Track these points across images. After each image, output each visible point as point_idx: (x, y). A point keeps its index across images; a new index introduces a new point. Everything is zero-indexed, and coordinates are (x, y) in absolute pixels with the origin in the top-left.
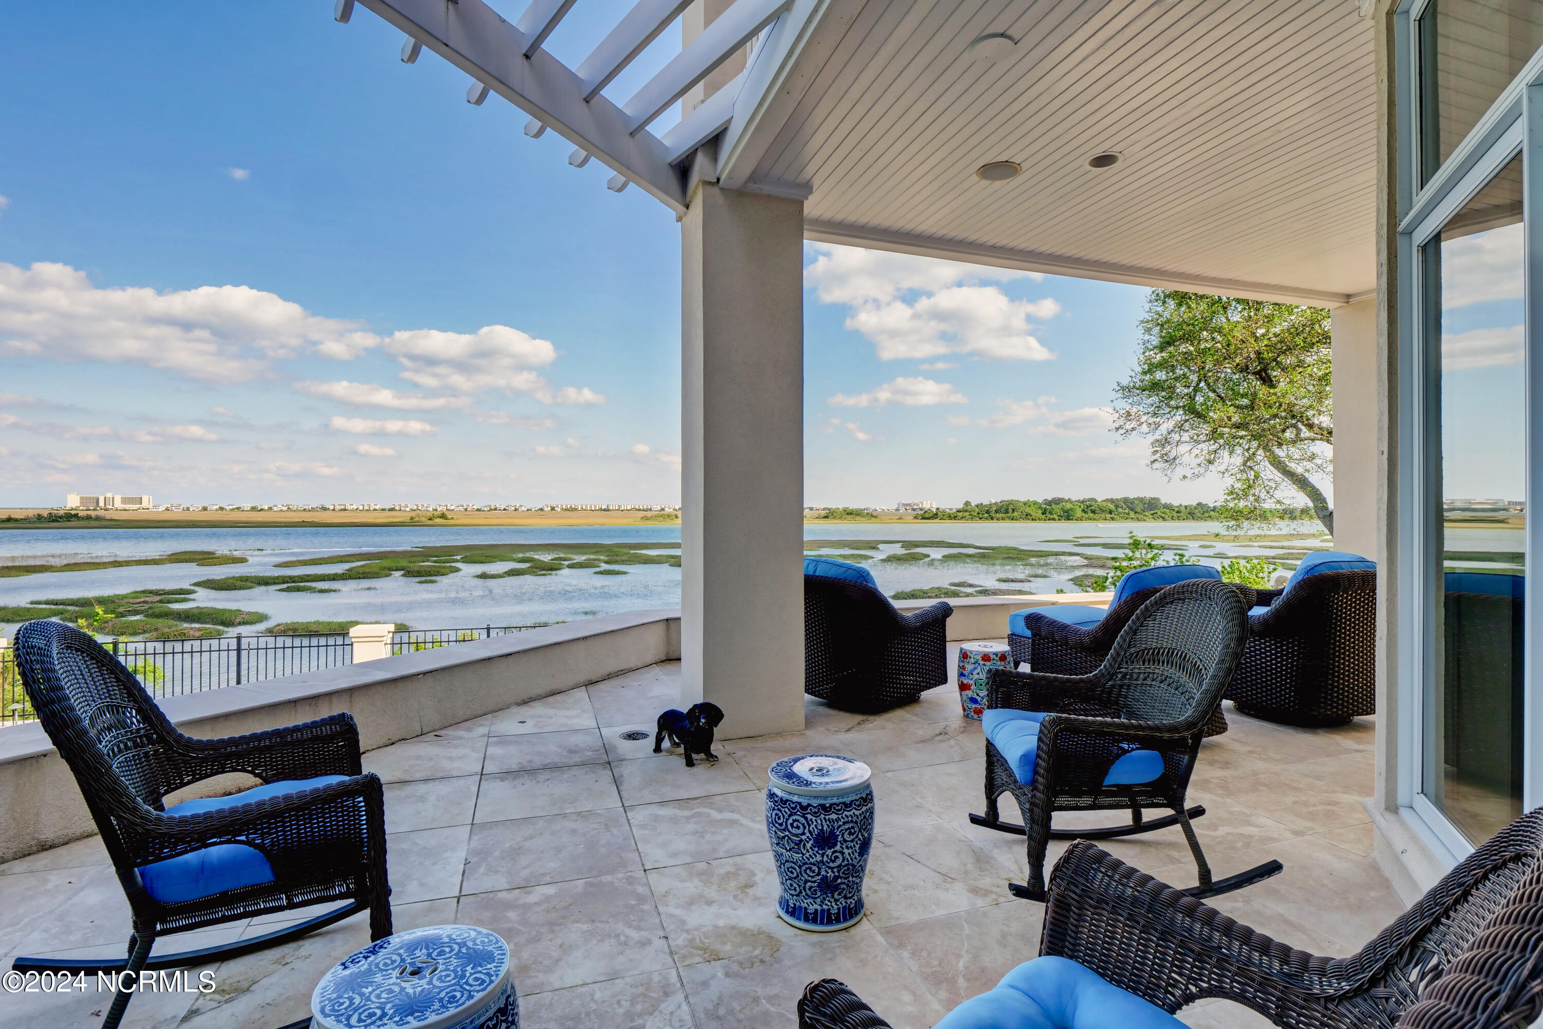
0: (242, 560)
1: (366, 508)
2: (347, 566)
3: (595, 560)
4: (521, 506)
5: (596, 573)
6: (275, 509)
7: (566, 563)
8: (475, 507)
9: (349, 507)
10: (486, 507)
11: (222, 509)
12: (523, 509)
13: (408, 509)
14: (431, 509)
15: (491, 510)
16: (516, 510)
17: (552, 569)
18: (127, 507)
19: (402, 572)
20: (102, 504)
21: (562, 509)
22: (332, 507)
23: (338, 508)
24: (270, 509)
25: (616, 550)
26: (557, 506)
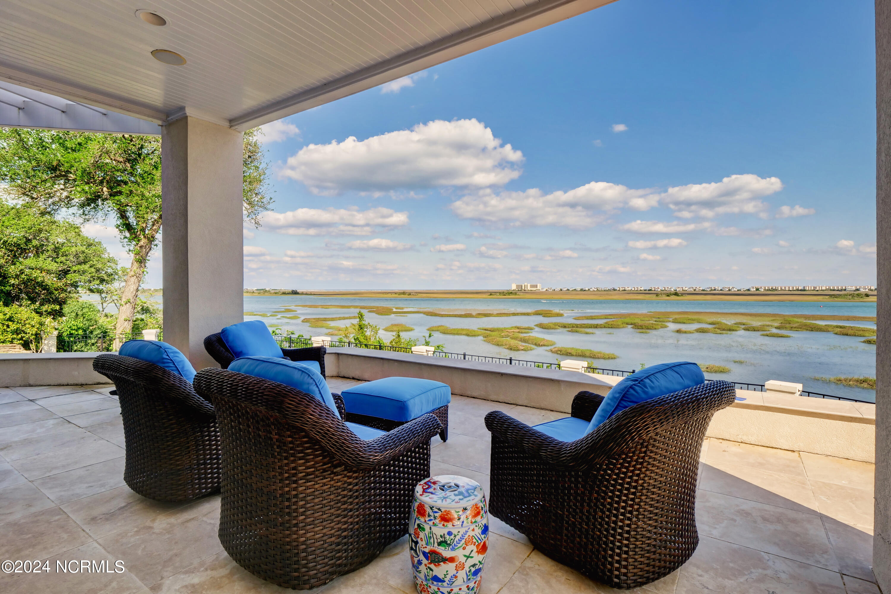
0: (561, 315)
1: (636, 289)
2: (605, 321)
3: (768, 326)
4: (733, 288)
5: (763, 335)
6: (591, 290)
7: (743, 327)
8: (701, 289)
9: (627, 289)
10: (708, 288)
11: (568, 290)
12: (735, 289)
13: (659, 290)
14: (673, 290)
15: (711, 290)
16: (729, 290)
17: (730, 330)
18: (532, 289)
19: (632, 326)
20: (523, 288)
21: (765, 290)
22: (618, 289)
23: (621, 289)
24: (589, 290)
25: (791, 319)
26: (761, 288)
